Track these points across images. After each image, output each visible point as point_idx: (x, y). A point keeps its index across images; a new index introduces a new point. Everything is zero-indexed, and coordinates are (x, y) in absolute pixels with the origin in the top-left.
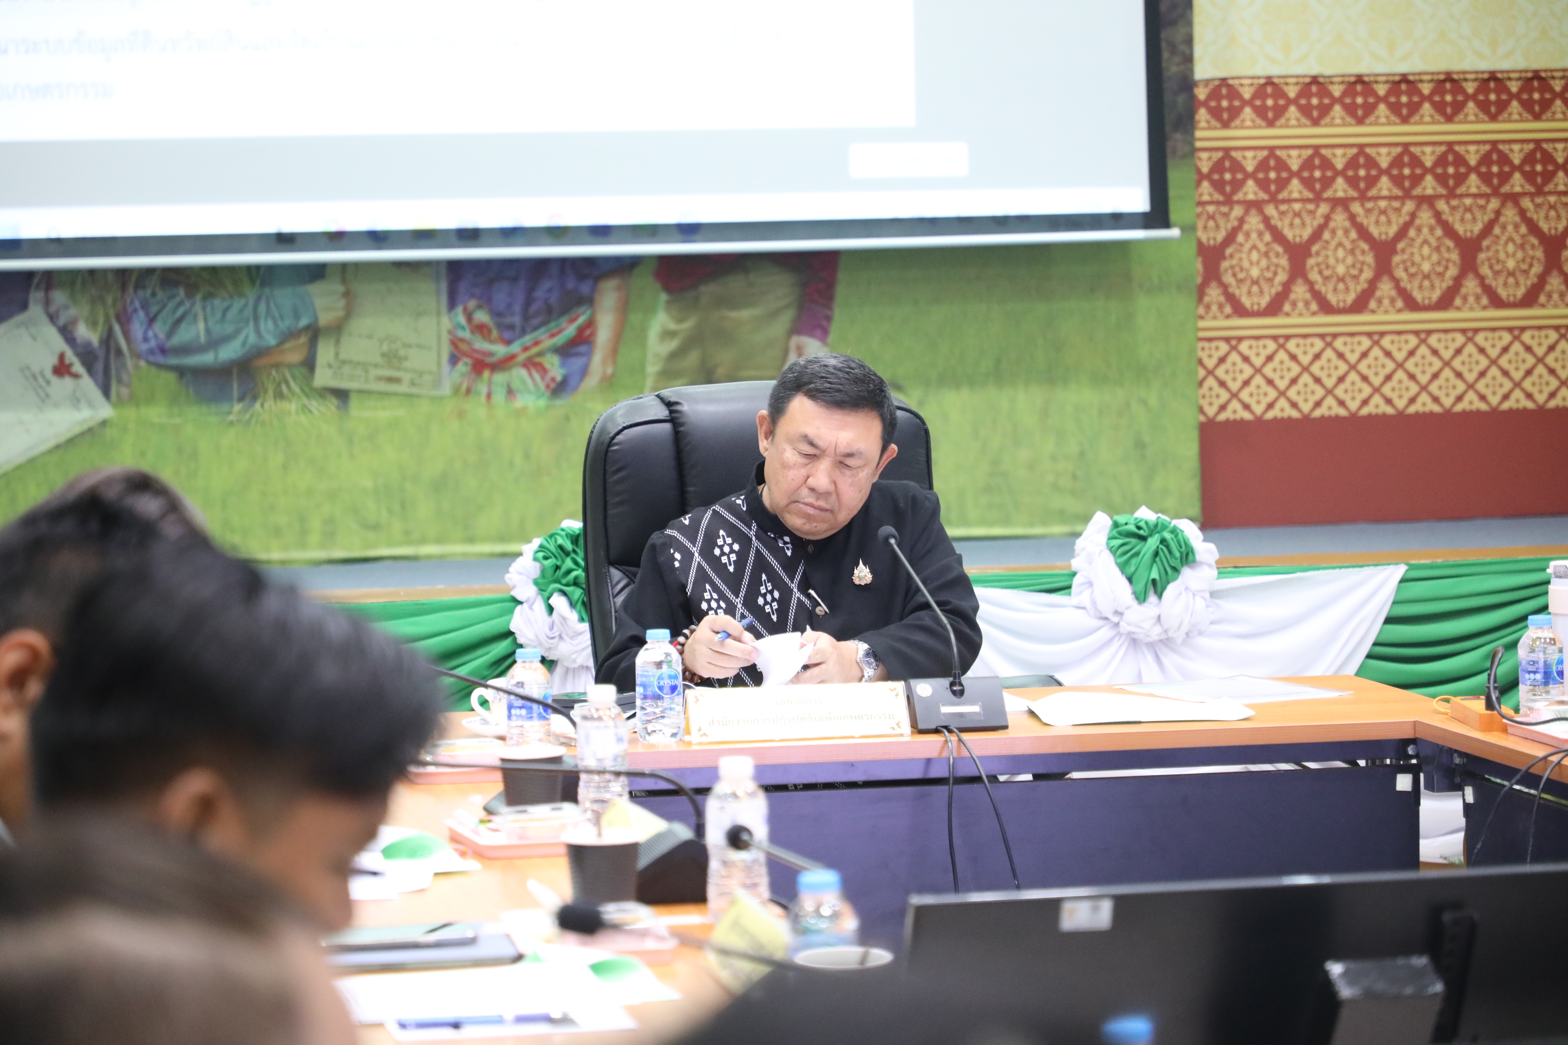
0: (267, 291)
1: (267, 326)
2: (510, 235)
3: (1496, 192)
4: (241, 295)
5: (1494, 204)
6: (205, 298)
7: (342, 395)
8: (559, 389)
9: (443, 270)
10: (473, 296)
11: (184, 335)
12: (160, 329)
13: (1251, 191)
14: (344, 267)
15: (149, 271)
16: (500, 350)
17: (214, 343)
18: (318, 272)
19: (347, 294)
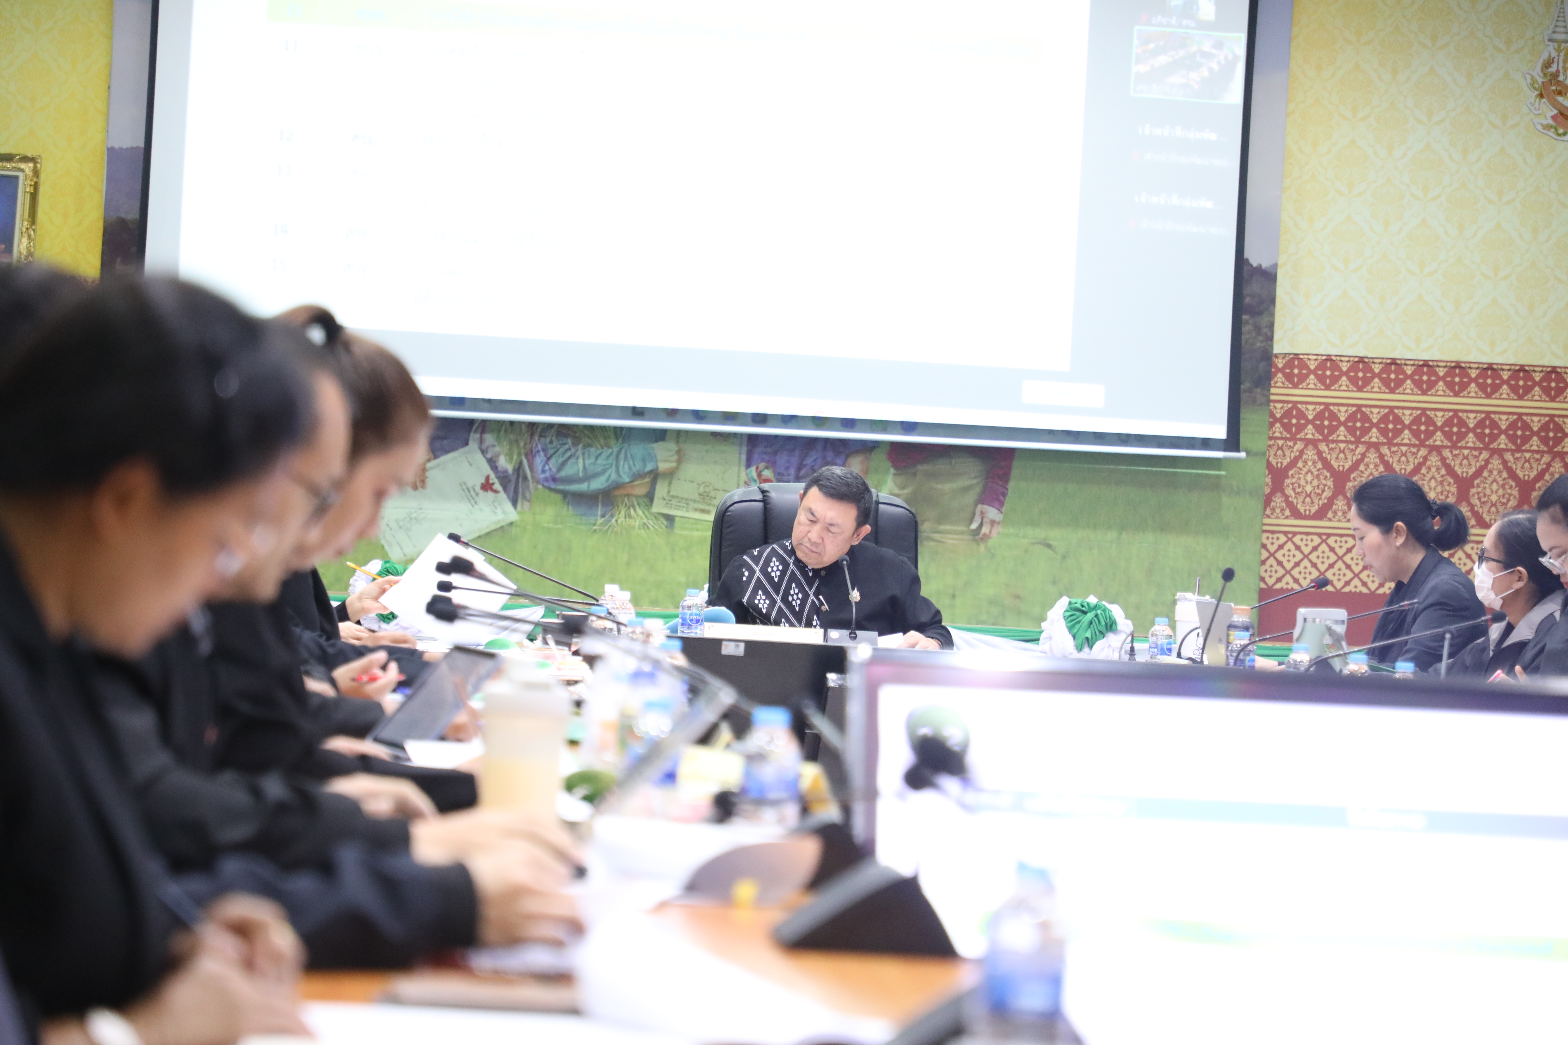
0: (626, 445)
1: (624, 468)
2: (788, 420)
3: (1486, 448)
4: (609, 447)
5: (1485, 455)
6: (585, 447)
7: (670, 519)
9: (745, 440)
10: (763, 460)
11: (568, 471)
12: (553, 463)
13: (1310, 432)
14: (679, 433)
15: (550, 426)
17: (588, 477)
18: (660, 435)
19: (679, 452)
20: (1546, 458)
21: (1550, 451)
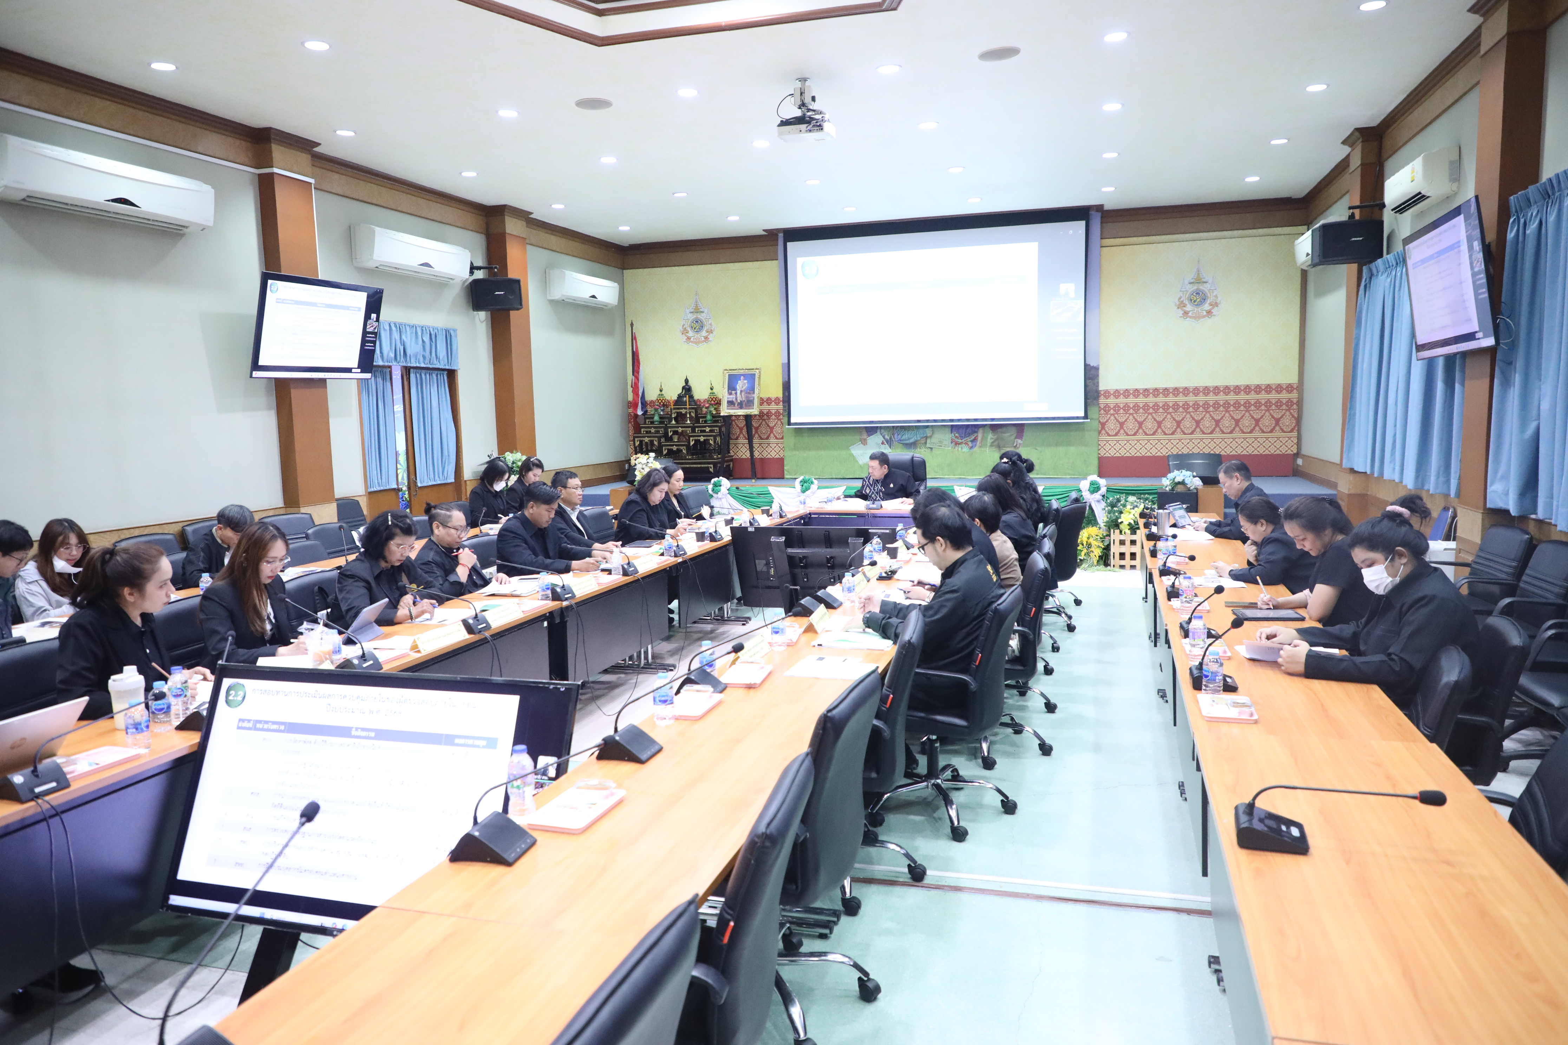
0: (917, 430)
1: (918, 436)
2: (959, 420)
3: (1166, 412)
4: (913, 431)
5: (1165, 414)
6: (908, 431)
7: (931, 449)
8: (971, 448)
9: (951, 427)
11: (904, 437)
12: (900, 436)
13: (1112, 412)
14: (932, 426)
16: (960, 441)
17: (909, 439)
18: (927, 427)
19: (933, 430)
20: (1185, 414)
21: (1186, 412)
